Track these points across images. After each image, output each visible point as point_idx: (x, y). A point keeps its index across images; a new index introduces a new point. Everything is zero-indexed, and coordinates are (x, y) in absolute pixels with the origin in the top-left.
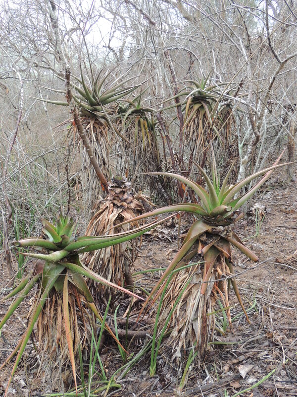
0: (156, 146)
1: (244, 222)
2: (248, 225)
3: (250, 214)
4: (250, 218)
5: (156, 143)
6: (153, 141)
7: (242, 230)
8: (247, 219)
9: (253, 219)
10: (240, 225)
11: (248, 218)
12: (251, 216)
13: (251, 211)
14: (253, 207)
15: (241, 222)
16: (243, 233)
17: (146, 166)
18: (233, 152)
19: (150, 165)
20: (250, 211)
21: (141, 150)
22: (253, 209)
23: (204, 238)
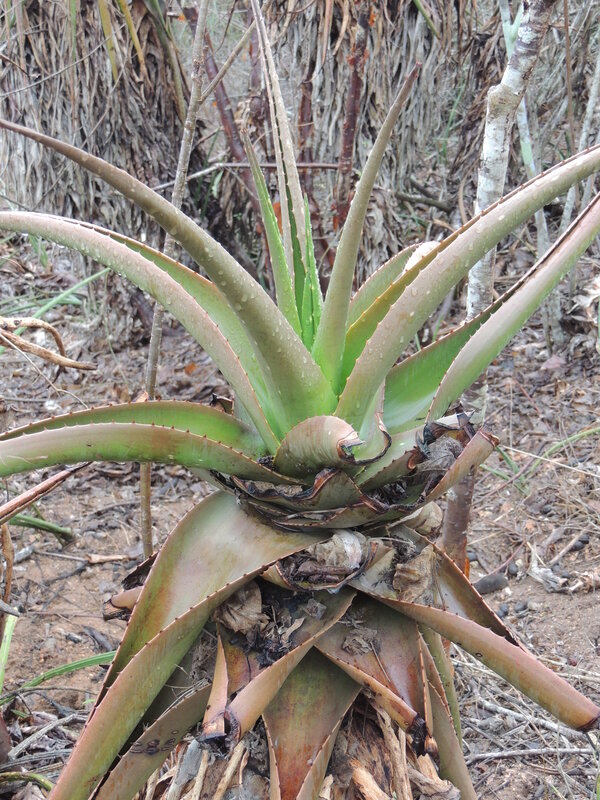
0: (167, 63)
1: (555, 362)
2: (568, 374)
3: (574, 323)
4: (577, 340)
5: (165, 49)
6: (155, 44)
7: (546, 399)
8: (564, 346)
9: (588, 344)
10: (533, 375)
11: (567, 342)
12: (581, 331)
13: (579, 311)
14: (585, 294)
15: (542, 361)
16: (549, 412)
17: (133, 152)
18: (493, 61)
19: (151, 144)
20: (574, 313)
21: (100, 83)
22: (585, 302)
23: (248, 615)
